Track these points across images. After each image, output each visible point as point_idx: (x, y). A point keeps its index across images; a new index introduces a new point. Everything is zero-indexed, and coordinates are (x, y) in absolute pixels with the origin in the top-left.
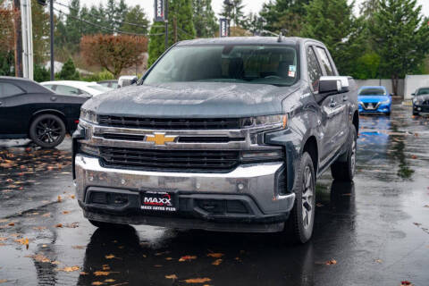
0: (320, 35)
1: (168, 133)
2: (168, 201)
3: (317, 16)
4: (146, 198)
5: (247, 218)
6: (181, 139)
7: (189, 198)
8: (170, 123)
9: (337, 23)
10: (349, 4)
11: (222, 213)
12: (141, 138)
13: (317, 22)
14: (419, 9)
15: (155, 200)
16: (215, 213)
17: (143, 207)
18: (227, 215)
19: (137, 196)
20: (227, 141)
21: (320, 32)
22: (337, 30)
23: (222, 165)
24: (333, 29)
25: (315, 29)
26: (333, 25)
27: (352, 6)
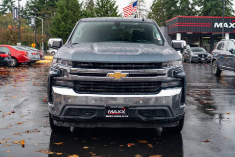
0: (65, 19)
1: (123, 72)
2: (123, 112)
3: (63, 9)
4: (109, 111)
5: (166, 119)
6: (130, 75)
7: (135, 110)
8: (123, 66)
9: (74, 13)
10: (80, 3)
11: (152, 117)
12: (105, 75)
13: (63, 12)
14: (117, 7)
15: (115, 112)
16: (149, 117)
17: (107, 116)
18: (156, 118)
19: (104, 109)
20: (156, 76)
21: (65, 18)
22: (74, 17)
23: (152, 90)
24: (72, 16)
25: (62, 16)
26: (72, 14)
27: (81, 4)
